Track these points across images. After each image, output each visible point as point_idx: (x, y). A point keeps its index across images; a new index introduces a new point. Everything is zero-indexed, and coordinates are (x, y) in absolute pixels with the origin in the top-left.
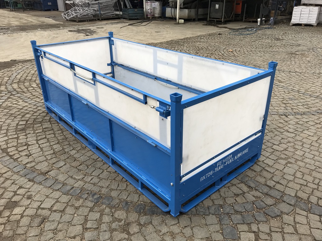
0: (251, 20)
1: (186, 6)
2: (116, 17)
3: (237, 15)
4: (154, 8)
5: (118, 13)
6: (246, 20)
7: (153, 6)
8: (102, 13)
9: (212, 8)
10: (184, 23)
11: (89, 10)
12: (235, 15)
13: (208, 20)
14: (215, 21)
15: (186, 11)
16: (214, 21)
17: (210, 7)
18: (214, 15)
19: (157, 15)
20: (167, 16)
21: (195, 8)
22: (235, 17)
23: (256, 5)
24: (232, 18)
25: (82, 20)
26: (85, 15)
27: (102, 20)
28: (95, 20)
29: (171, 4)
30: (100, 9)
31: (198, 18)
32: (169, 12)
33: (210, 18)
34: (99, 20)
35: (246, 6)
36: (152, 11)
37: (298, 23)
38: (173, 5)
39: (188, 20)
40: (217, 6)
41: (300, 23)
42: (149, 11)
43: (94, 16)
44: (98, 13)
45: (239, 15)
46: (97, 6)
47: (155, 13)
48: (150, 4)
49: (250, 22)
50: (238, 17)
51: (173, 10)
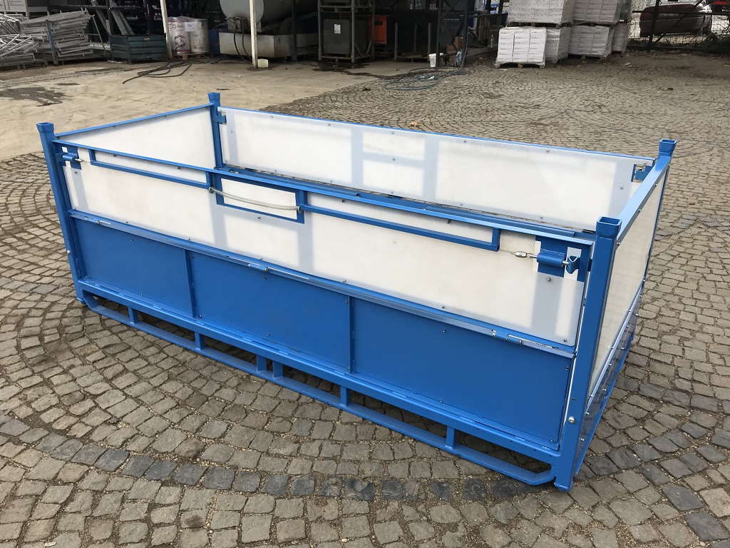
0: (412, 57)
1: (268, 28)
2: (95, 56)
3: (379, 48)
4: (189, 33)
5: (99, 46)
6: (400, 57)
7: (187, 29)
8: (59, 46)
9: (326, 34)
10: (270, 68)
11: (23, 41)
12: (376, 46)
13: (320, 59)
14: (337, 60)
15: (270, 41)
16: (334, 60)
17: (322, 32)
18: (332, 48)
19: (197, 51)
20: (223, 50)
21: (288, 33)
22: (376, 50)
23: (416, 26)
24: (370, 53)
25: (6, 64)
26: (12, 54)
27: (60, 63)
28: (42, 65)
29: (231, 25)
30: (53, 37)
31: (298, 54)
32: (227, 42)
33: (323, 55)
34: (51, 63)
35: (396, 28)
36: (186, 40)
37: (511, 61)
38: (239, 26)
39: (276, 60)
40: (337, 28)
41: (514, 61)
42: (178, 40)
43: (39, 54)
44: (48, 46)
45: (383, 46)
46: (42, 29)
47: (192, 44)
48: (180, 24)
49: (409, 61)
50: (382, 51)
51: (239, 38)
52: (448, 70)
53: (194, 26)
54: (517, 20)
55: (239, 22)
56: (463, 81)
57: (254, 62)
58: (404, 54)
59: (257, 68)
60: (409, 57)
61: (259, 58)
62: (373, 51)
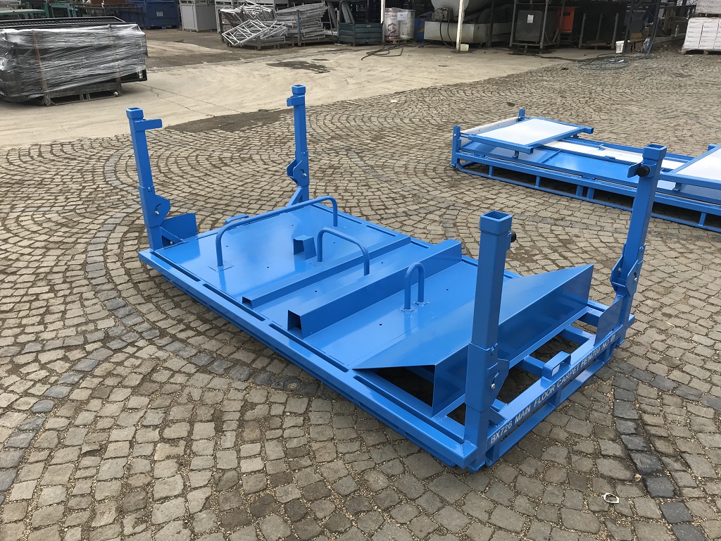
0: (596, 45)
1: (470, 17)
2: (326, 40)
3: (564, 36)
4: (400, 21)
5: (329, 32)
6: (585, 44)
7: (399, 18)
8: (304, 31)
9: (519, 23)
10: (469, 51)
11: (279, 26)
12: (562, 35)
13: (511, 45)
14: (526, 47)
15: (471, 27)
16: (524, 47)
17: (516, 21)
18: (523, 36)
19: (404, 37)
20: (426, 37)
21: (485, 22)
22: (561, 39)
23: (601, 16)
24: (555, 41)
25: (267, 44)
26: (272, 36)
27: (302, 45)
28: (290, 46)
29: (438, 15)
30: (301, 24)
31: (493, 41)
32: (432, 29)
33: (514, 41)
34: (296, 45)
35: (584, 18)
36: (396, 27)
37: (697, 48)
38: (445, 16)
39: (475, 46)
40: (530, 18)
41: (701, 48)
42: (391, 28)
43: (289, 37)
44: (296, 31)
45: (568, 35)
46: (291, 17)
47: (401, 31)
48: (394, 14)
49: (592, 48)
50: (567, 39)
51: (444, 26)
52: (635, 55)
53: (405, 15)
54: (705, 11)
55: (446, 12)
56: (652, 64)
57: (457, 47)
58: (588, 42)
59: (459, 52)
60: (593, 45)
61: (462, 43)
62: (559, 39)
